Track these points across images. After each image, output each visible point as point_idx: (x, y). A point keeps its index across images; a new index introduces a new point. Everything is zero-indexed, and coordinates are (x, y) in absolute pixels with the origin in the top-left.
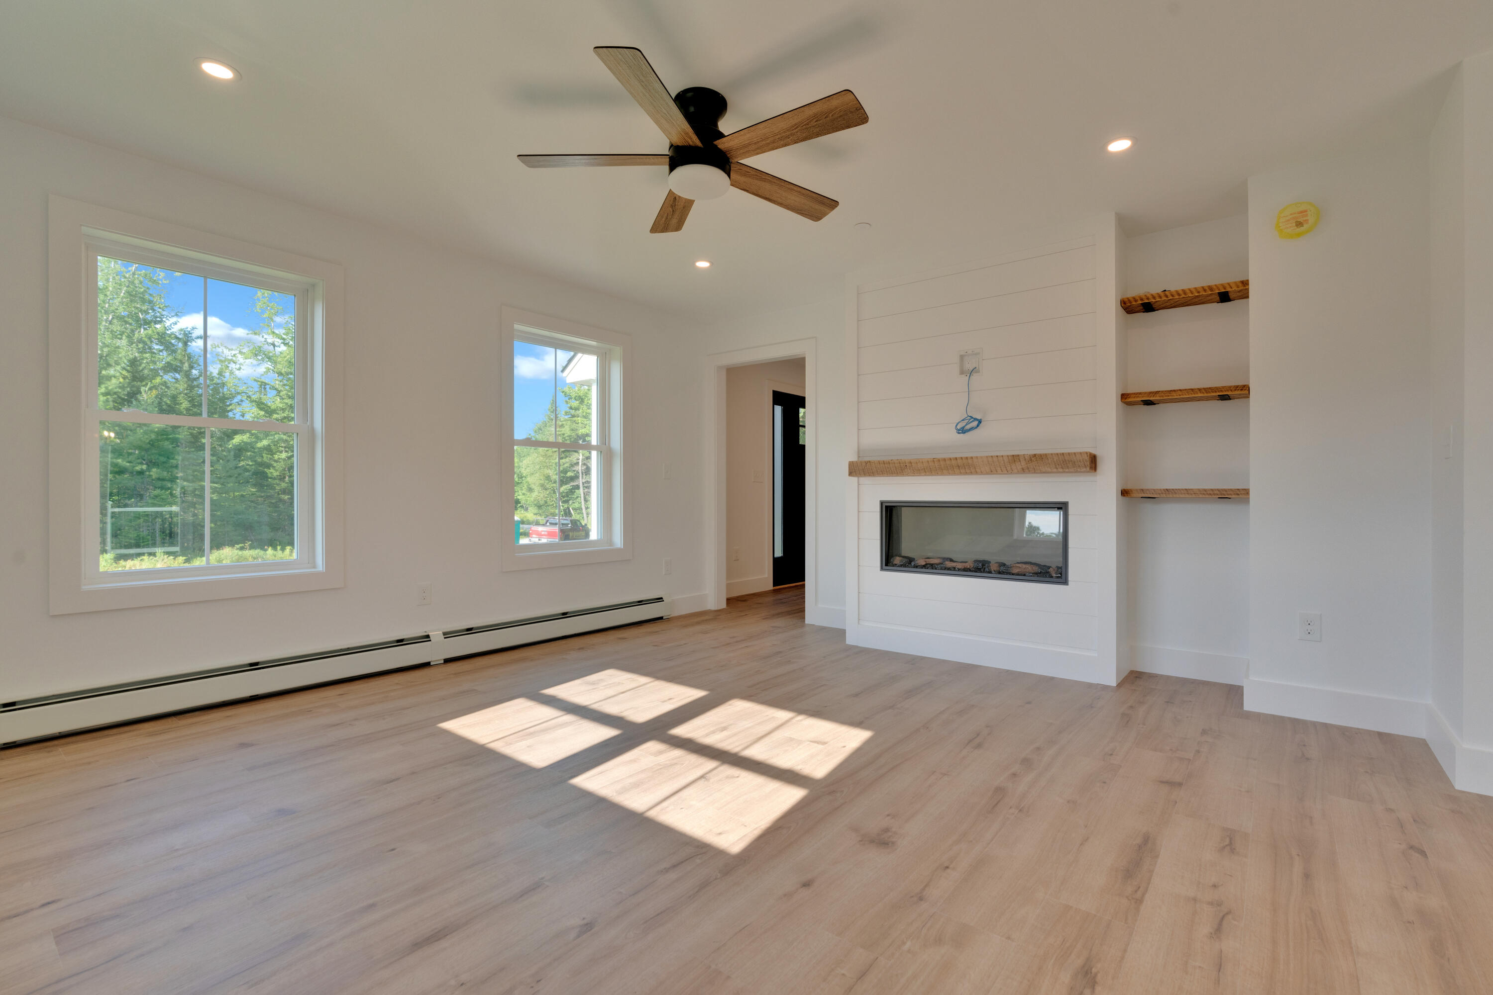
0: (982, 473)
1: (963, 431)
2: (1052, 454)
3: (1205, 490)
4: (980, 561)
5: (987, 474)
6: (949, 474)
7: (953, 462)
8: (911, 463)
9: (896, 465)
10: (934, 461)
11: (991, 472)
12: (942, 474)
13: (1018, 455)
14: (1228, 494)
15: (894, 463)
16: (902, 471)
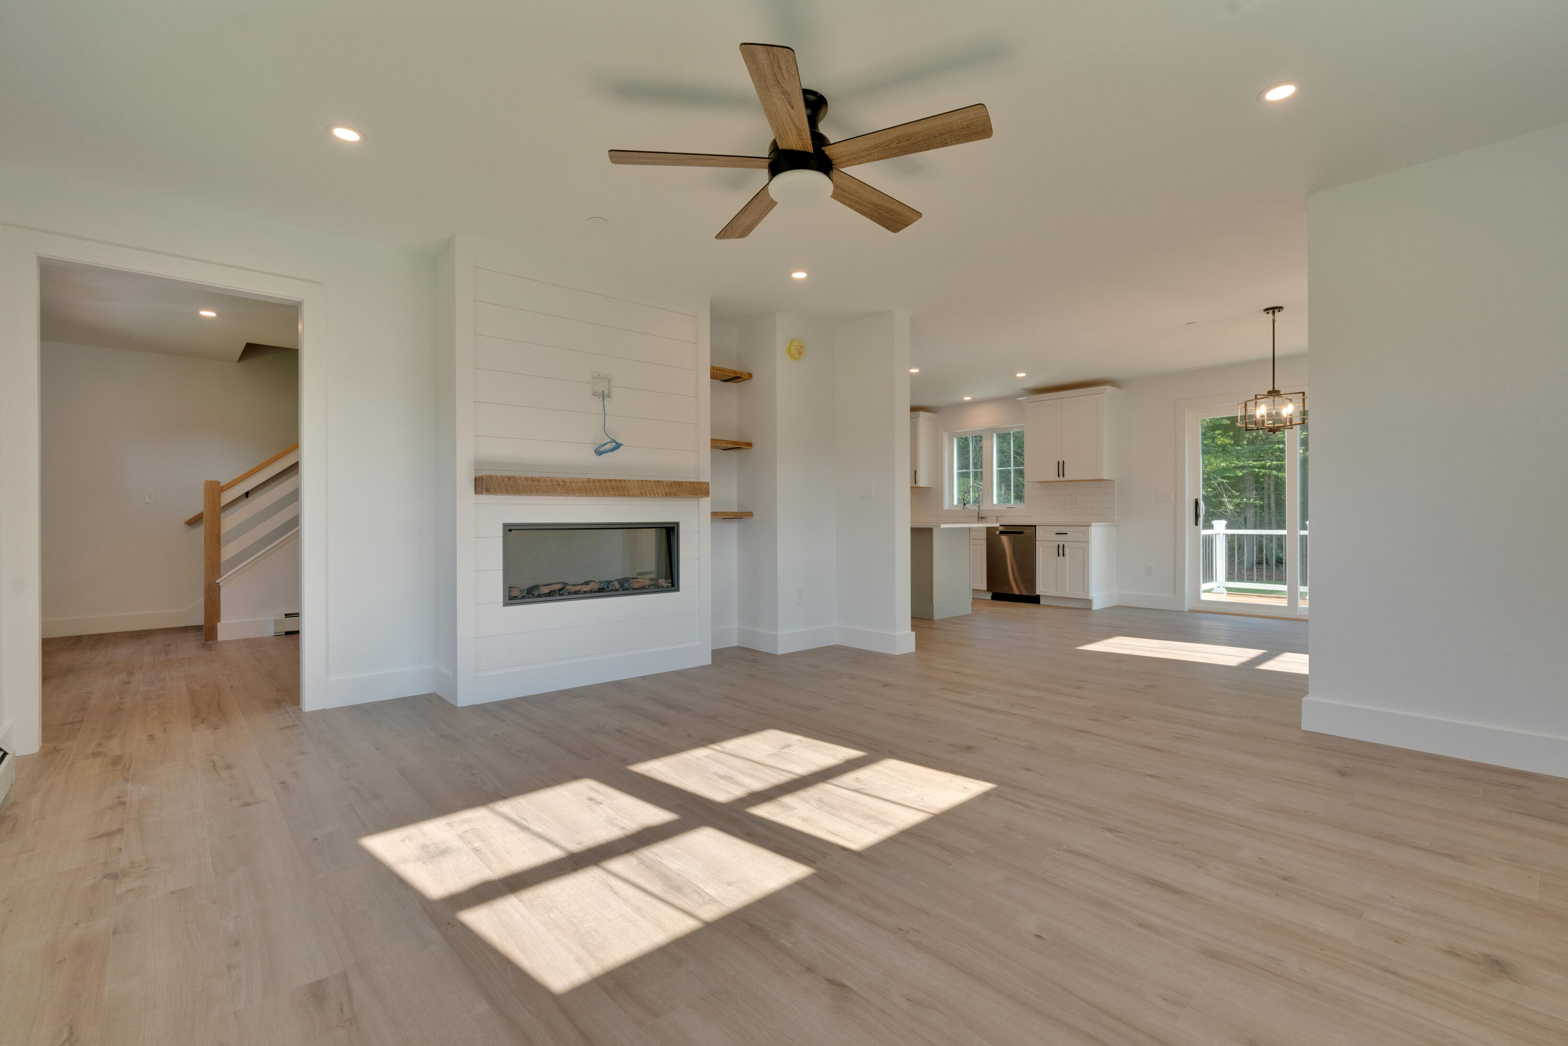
0: (634, 495)
1: (599, 453)
2: (686, 482)
3: (733, 513)
4: (606, 582)
5: (638, 496)
6: (604, 495)
7: (608, 484)
8: (565, 482)
9: (548, 483)
10: (589, 481)
11: (641, 495)
12: (598, 495)
13: (662, 481)
14: (741, 516)
15: (545, 481)
16: (555, 490)
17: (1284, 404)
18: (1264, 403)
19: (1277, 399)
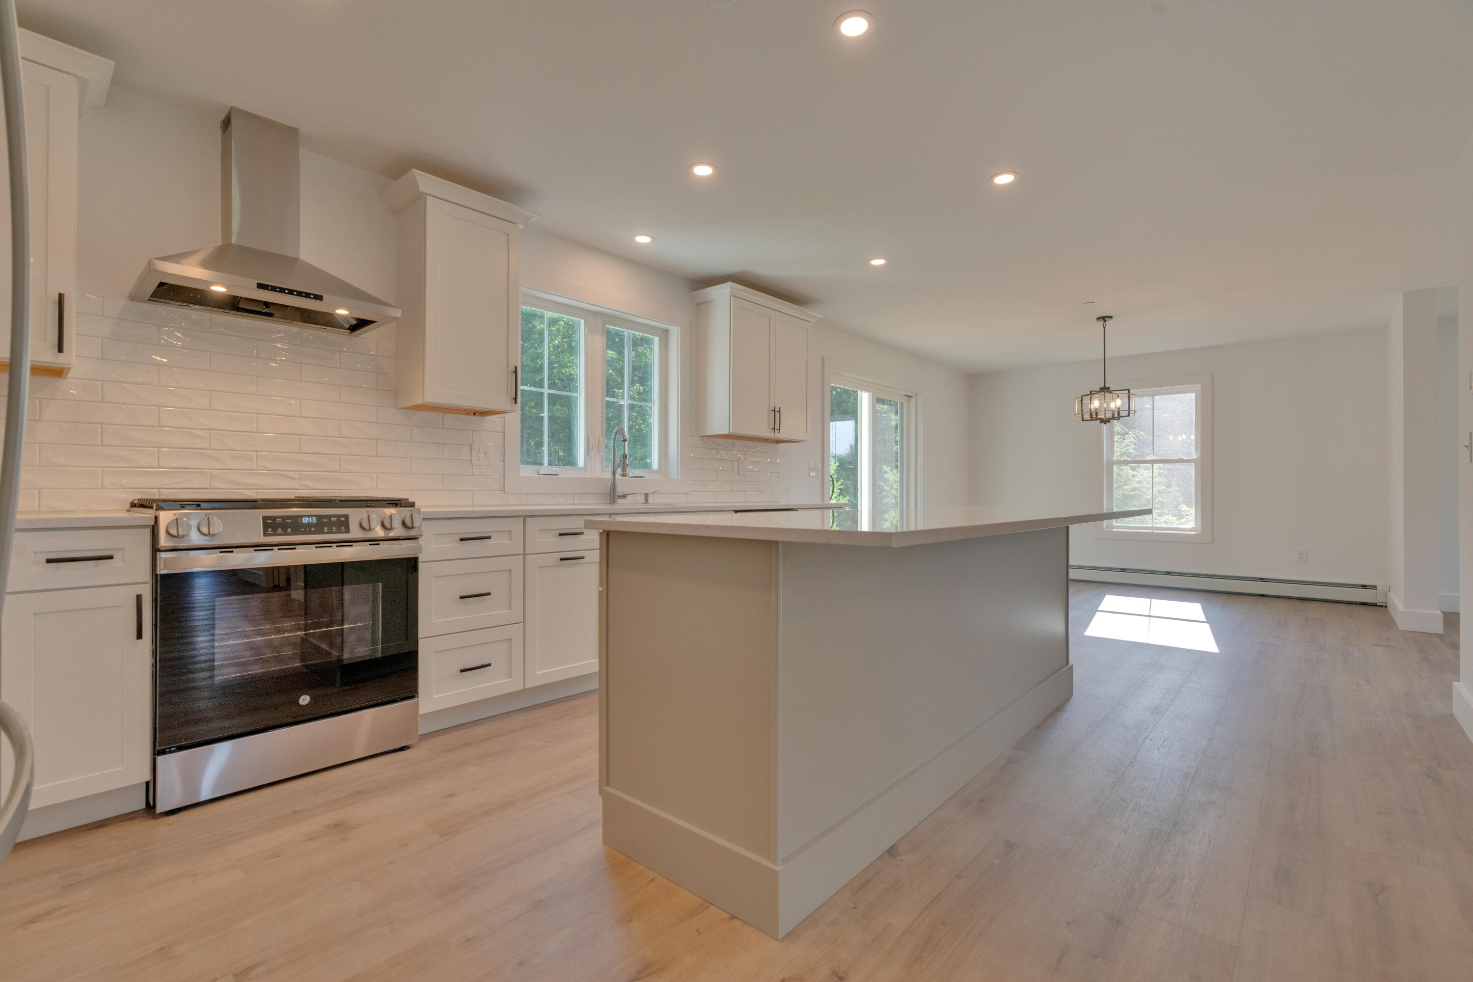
17: (1113, 399)
18: (1096, 398)
19: (1108, 395)
